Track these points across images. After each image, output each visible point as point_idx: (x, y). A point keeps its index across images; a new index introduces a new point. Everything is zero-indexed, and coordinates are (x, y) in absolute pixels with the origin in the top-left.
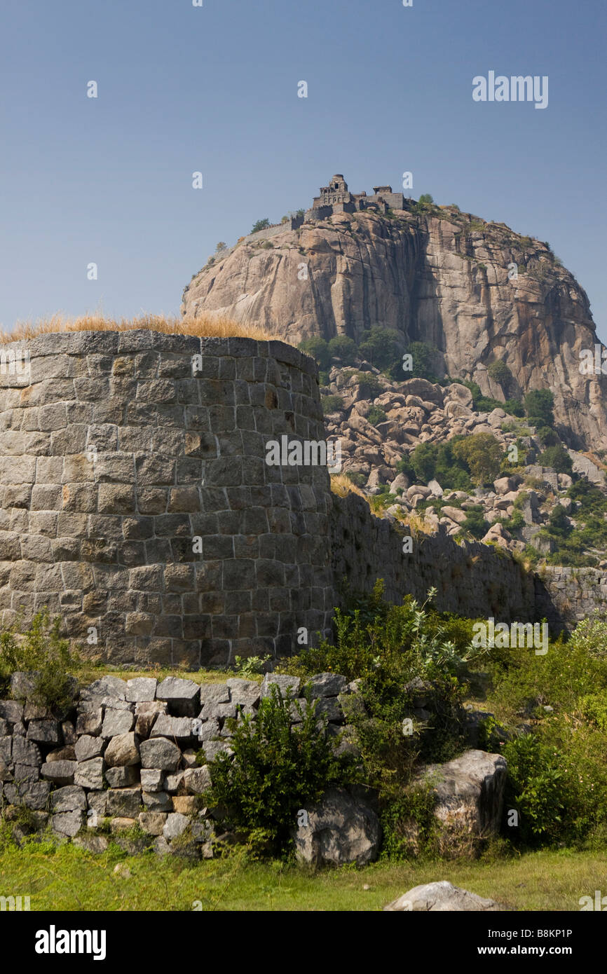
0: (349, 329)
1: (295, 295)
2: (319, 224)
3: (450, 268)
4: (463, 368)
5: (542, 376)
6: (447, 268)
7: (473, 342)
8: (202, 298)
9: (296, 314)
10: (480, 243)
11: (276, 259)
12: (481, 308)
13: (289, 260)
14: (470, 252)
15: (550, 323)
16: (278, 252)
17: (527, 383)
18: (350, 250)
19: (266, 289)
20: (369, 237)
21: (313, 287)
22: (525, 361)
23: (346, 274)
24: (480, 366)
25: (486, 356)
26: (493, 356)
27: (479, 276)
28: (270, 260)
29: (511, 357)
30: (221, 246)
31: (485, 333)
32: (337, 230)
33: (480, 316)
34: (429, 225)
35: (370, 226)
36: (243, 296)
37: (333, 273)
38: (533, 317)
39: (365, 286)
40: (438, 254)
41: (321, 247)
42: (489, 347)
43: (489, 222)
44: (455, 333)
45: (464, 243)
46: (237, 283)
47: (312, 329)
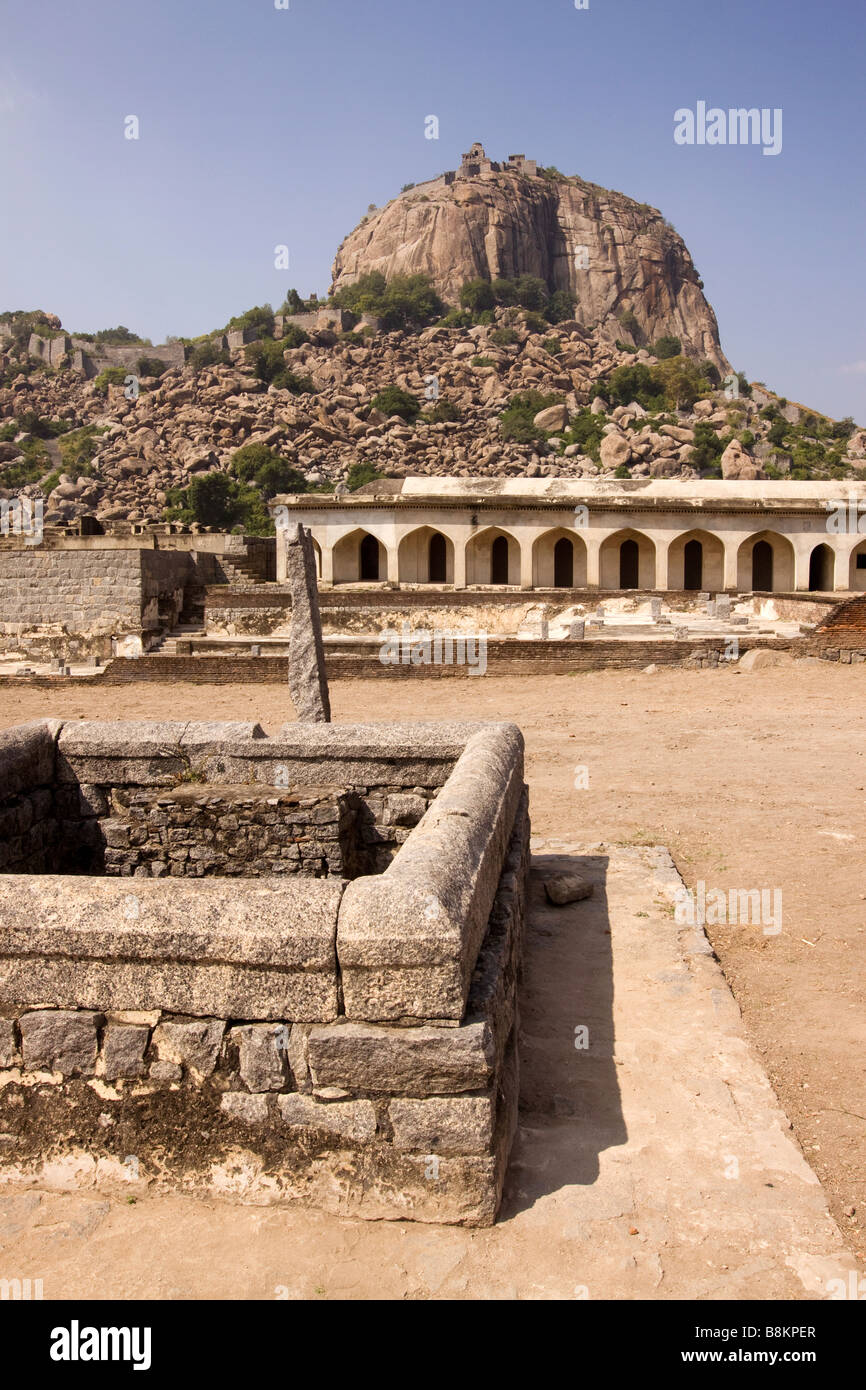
0: (502, 274)
1: (454, 241)
2: (471, 179)
3: (581, 229)
4: (595, 318)
5: (665, 327)
6: (578, 229)
7: (604, 295)
8: (362, 250)
9: (456, 260)
10: (606, 207)
11: (434, 211)
12: (610, 265)
13: (446, 211)
14: (597, 216)
15: (668, 280)
16: (434, 204)
17: (652, 332)
18: (500, 204)
19: (426, 237)
20: (514, 194)
21: (470, 235)
22: (649, 312)
23: (498, 225)
24: (611, 316)
25: (615, 308)
26: (622, 308)
27: (607, 236)
28: (428, 212)
29: (636, 310)
30: (372, 208)
31: (614, 287)
32: (487, 186)
33: (610, 271)
34: (559, 191)
35: (515, 185)
36: (402, 245)
37: (486, 224)
38: (656, 274)
39: (514, 238)
40: (569, 216)
41: (474, 200)
42: (618, 299)
43: (610, 191)
44: (587, 287)
45: (592, 207)
46: (396, 233)
47: (472, 273)
